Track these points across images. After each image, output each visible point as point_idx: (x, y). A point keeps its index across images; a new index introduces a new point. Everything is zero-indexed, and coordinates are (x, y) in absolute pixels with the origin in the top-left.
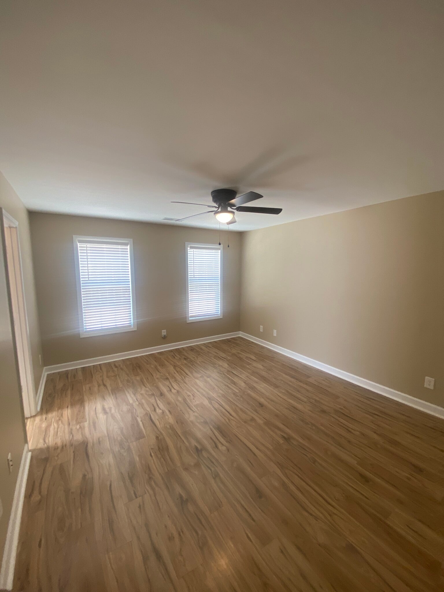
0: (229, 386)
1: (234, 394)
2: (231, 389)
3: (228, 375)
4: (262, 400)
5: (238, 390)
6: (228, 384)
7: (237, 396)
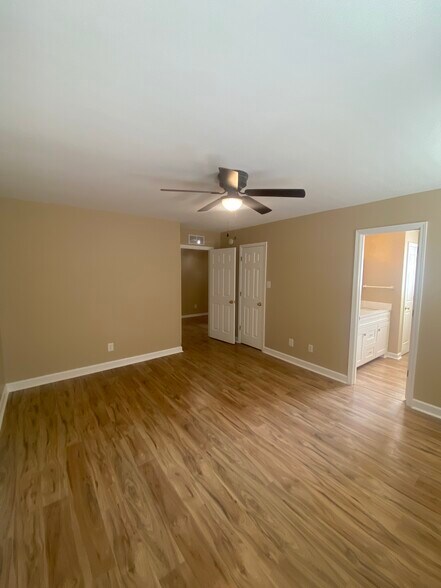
0: (227, 462)
1: (219, 443)
2: (223, 453)
3: (235, 498)
4: (182, 434)
5: (213, 452)
6: (230, 464)
7: (215, 440)
